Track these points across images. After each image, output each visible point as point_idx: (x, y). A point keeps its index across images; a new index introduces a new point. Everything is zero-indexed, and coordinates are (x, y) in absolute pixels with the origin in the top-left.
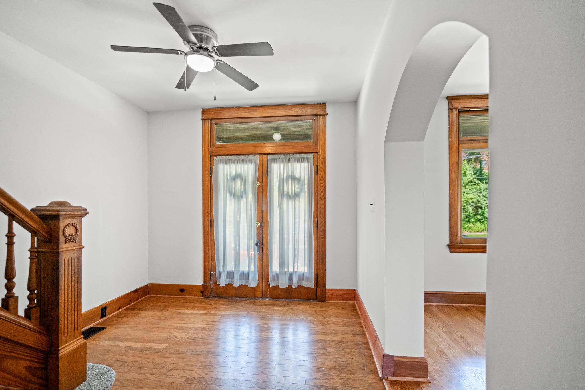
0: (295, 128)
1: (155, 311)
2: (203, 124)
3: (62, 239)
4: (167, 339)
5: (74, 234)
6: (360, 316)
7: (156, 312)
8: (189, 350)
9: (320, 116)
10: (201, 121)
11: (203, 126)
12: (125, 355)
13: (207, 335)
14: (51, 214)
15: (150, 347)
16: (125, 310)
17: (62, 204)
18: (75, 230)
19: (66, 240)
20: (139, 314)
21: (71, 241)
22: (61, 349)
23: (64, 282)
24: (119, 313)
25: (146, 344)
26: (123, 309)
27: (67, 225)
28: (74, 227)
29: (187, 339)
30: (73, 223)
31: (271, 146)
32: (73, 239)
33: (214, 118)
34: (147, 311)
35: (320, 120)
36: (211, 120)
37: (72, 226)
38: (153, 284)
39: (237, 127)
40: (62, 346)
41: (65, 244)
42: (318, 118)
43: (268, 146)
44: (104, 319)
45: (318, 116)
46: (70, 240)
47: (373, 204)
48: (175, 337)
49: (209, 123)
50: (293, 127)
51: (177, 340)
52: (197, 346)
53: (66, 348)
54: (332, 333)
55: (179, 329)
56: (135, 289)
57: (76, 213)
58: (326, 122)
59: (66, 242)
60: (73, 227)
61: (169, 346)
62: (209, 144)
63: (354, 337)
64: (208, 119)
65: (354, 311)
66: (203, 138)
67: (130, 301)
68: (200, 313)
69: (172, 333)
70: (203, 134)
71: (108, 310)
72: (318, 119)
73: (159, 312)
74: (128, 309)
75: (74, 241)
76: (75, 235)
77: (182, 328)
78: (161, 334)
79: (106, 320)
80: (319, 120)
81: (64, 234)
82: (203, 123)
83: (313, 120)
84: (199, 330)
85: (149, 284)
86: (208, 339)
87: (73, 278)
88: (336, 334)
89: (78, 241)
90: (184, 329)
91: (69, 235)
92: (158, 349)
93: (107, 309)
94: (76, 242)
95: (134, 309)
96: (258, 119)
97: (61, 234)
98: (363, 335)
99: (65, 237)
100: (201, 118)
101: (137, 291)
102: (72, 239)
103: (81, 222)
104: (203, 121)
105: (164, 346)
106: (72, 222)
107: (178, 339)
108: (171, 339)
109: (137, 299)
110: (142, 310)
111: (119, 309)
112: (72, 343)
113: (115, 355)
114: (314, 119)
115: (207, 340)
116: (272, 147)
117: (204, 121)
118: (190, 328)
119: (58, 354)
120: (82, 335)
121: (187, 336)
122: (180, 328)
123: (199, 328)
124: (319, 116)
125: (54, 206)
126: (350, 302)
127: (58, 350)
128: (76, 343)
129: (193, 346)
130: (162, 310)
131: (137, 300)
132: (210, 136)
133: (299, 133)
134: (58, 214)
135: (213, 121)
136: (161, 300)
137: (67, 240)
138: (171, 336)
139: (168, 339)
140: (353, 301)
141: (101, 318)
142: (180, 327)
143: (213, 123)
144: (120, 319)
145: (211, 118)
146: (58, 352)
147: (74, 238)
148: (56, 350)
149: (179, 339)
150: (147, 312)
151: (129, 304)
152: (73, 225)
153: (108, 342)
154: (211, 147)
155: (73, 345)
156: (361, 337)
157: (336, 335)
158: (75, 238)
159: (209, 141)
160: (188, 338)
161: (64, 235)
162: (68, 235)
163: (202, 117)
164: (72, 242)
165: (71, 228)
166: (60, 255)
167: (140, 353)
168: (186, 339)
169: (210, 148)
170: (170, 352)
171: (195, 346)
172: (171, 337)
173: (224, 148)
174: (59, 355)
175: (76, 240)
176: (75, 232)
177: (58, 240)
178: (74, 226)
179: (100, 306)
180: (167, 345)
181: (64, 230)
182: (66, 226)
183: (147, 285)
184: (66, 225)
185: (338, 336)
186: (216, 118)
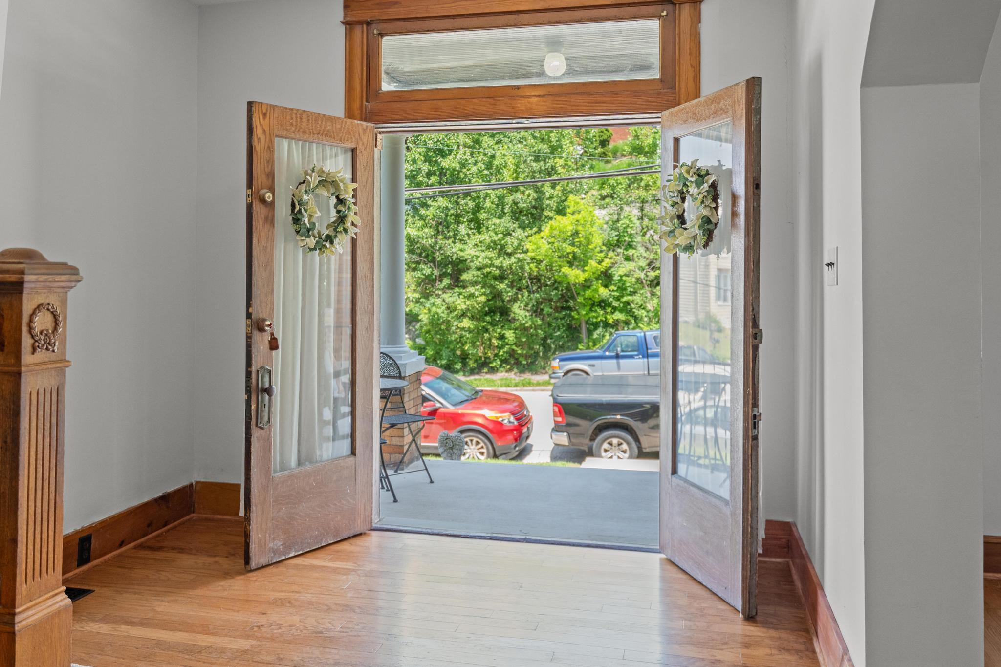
0: (609, 37)
1: (215, 556)
2: (348, 36)
3: (27, 342)
4: (252, 628)
5: (50, 332)
6: (803, 600)
7: (217, 559)
8: (312, 658)
9: (682, 5)
10: (342, 29)
11: (347, 41)
12: (148, 660)
13: (358, 624)
14: (5, 280)
15: (210, 644)
16: (135, 548)
17: (29, 255)
18: (54, 320)
19: (34, 343)
20: (174, 561)
21: (45, 347)
22: (20, 613)
23: (29, 448)
24: (119, 555)
25: (200, 636)
26: (132, 545)
27: (38, 307)
28: (52, 313)
29: (305, 632)
30: (49, 304)
31: (537, 94)
32: (49, 343)
33: (377, 18)
34: (195, 555)
35: (682, 18)
36: (368, 24)
37: (48, 309)
38: (206, 482)
39: (441, 41)
40: (21, 605)
41: (33, 354)
42: (674, 11)
43: (530, 96)
44: (85, 567)
45: (675, 5)
46: (43, 345)
47: (833, 264)
48: (272, 624)
49: (363, 32)
50: (603, 37)
51: (280, 631)
52: (333, 651)
53: (30, 613)
54: (713, 640)
55: (283, 605)
56: (159, 494)
57: (56, 280)
58: (700, 22)
59: (34, 350)
60: (49, 312)
61: (260, 646)
62: (362, 92)
63: (780, 657)
64: (360, 23)
65: (785, 585)
66: (347, 75)
67: (149, 525)
68: (335, 566)
69: (264, 614)
70: (348, 64)
71: (94, 543)
72: (677, 12)
73: (225, 559)
74: (141, 547)
75: (50, 347)
76: (53, 332)
77: (289, 602)
78: (236, 614)
79: (89, 570)
80: (680, 15)
81: (30, 329)
82: (348, 32)
83: (661, 16)
84: (334, 610)
85: (197, 482)
86: (360, 634)
87: (47, 440)
88: (726, 643)
89: (58, 349)
90: (294, 607)
91: (41, 333)
92: (230, 649)
93: (93, 541)
94: (53, 351)
95: (160, 549)
96: (500, 17)
97: (25, 329)
98: (807, 653)
99: (33, 337)
100: (342, 19)
101: (165, 499)
102: (43, 342)
103: (64, 302)
104: (347, 26)
105: (245, 644)
106: (48, 302)
107: (280, 628)
108: (263, 629)
109: (166, 522)
110: (182, 550)
111: (122, 544)
112: (42, 602)
113: (123, 659)
114: (664, 13)
115: (359, 636)
116: (541, 99)
117: (350, 29)
118: (311, 603)
119: (13, 624)
120: (63, 584)
121: (305, 625)
122: (284, 603)
123: (336, 604)
124: (677, 5)
125: (10, 261)
126: (773, 560)
127: (14, 614)
128: (50, 604)
129: (321, 649)
130: (233, 555)
131: (165, 525)
132: (365, 69)
133: (621, 53)
134: (21, 280)
135: (374, 26)
136: (229, 529)
137: (37, 344)
138: (263, 620)
139: (256, 629)
140: (785, 557)
141: (80, 565)
142: (285, 599)
143: (375, 32)
144: (127, 570)
145: (369, 20)
146: (14, 619)
147: (50, 340)
148: (9, 614)
149: (284, 629)
150: (192, 556)
151: (146, 535)
152: (50, 308)
153: (101, 625)
154: (368, 101)
155: (44, 607)
156: (801, 658)
157: (724, 647)
158: (53, 341)
159: (364, 83)
160: (306, 628)
161: (30, 332)
162: (38, 333)
163: (345, 16)
164: (47, 349)
165: (44, 315)
166: (23, 380)
167: (187, 657)
168: (301, 631)
169: (364, 102)
170: (262, 661)
171: (328, 650)
172: (261, 624)
173: (403, 103)
174: (16, 626)
175: (55, 345)
176: (53, 325)
177: (18, 343)
178: (52, 310)
179: (77, 532)
180: (254, 642)
181: (31, 321)
182: (35, 310)
183: (191, 485)
184: (36, 307)
185: (732, 650)
186: (382, 18)
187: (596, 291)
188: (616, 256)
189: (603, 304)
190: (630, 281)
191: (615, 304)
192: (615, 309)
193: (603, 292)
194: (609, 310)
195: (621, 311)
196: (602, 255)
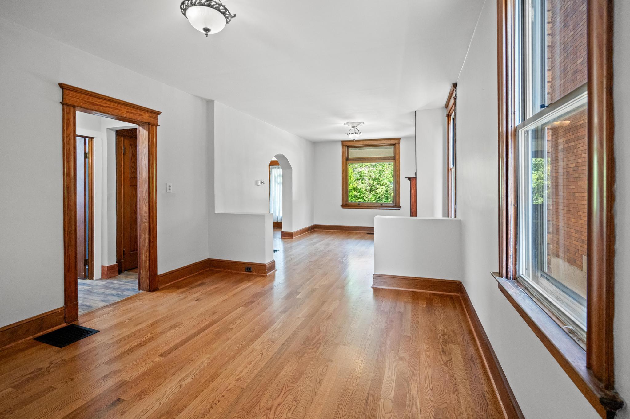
187: (353, 193)
188: (359, 183)
189: (355, 197)
190: (363, 190)
191: (359, 197)
192: (359, 198)
193: (355, 193)
194: (357, 198)
195: (361, 199)
196: (355, 182)
